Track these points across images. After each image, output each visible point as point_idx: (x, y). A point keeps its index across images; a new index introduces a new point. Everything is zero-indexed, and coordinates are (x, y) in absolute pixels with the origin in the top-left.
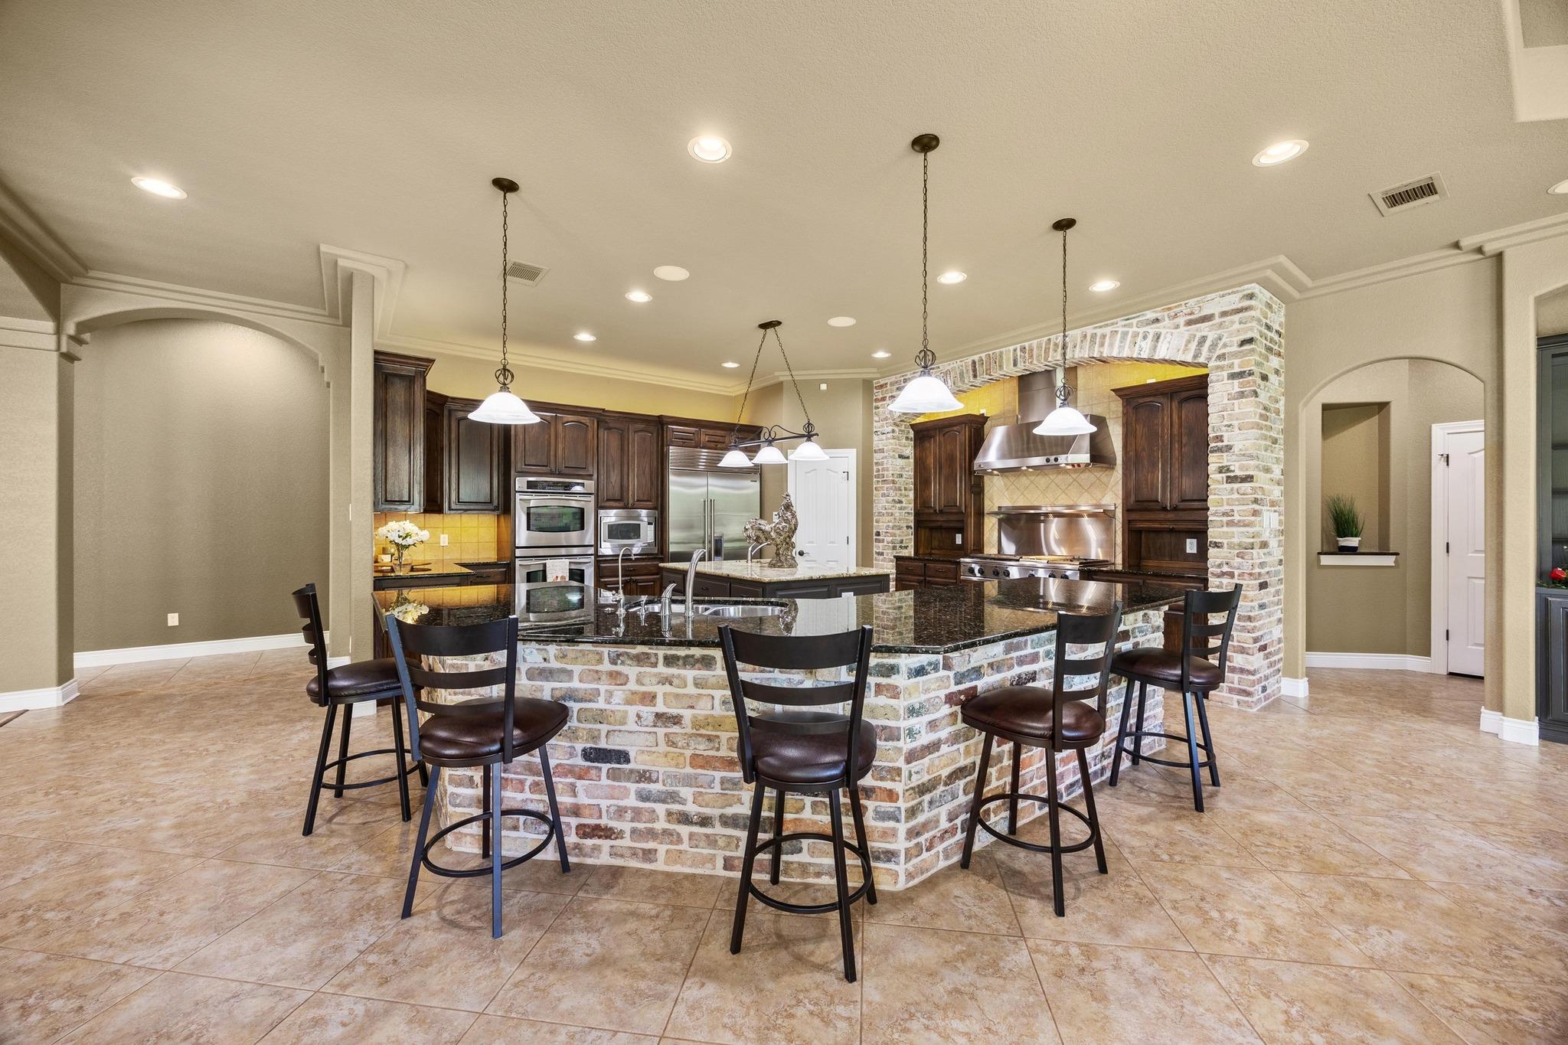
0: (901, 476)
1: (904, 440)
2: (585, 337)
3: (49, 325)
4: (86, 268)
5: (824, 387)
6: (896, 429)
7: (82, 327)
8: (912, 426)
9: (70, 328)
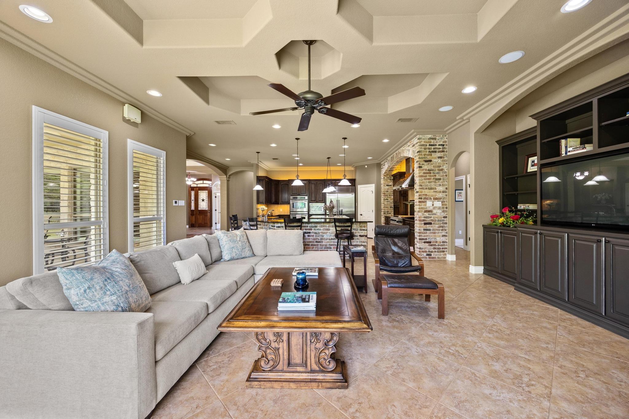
0: (388, 191)
1: (389, 180)
2: (301, 164)
3: (225, 176)
4: (229, 167)
5: (366, 166)
6: (386, 177)
7: (230, 176)
8: (392, 175)
9: (228, 176)
